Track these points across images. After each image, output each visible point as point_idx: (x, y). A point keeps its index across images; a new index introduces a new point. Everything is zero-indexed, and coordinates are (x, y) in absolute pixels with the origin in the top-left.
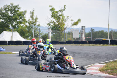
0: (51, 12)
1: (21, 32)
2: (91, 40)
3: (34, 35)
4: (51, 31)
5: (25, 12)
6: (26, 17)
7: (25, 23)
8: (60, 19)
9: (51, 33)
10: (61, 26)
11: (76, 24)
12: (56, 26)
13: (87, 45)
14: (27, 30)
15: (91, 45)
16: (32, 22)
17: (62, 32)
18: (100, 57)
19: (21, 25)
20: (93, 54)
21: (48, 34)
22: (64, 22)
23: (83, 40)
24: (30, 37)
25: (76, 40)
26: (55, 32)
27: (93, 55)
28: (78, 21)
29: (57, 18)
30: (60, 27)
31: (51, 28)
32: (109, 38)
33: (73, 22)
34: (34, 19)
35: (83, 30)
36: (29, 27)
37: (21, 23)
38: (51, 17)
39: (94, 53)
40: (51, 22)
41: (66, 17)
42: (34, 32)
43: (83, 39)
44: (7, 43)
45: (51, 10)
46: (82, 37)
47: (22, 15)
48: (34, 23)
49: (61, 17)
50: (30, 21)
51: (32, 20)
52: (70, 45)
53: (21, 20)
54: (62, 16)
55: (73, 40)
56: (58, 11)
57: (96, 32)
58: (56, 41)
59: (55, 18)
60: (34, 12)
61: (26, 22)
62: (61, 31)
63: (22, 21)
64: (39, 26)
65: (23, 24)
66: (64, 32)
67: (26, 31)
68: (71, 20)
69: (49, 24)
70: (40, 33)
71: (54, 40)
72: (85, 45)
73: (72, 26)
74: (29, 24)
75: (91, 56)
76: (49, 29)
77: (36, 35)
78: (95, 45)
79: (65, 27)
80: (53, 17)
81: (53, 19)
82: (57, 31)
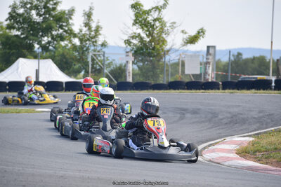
0: (134, 13)
1: (61, 60)
2: (229, 80)
3: (93, 68)
4: (131, 58)
5: (72, 12)
6: (73, 24)
7: (72, 39)
8: (154, 29)
9: (133, 63)
10: (158, 47)
11: (193, 40)
12: (145, 45)
13: (217, 91)
14: (75, 56)
15: (226, 91)
16: (88, 37)
17: (159, 61)
18: (244, 121)
19: (63, 43)
20: (230, 113)
21: (125, 66)
22: (164, 36)
23: (210, 80)
24: (83, 73)
25: (193, 80)
26: (142, 61)
27: (229, 115)
28: (199, 33)
29: (147, 27)
30: (154, 49)
31: (133, 52)
32: (273, 75)
33: (186, 36)
34: (93, 29)
35: (210, 54)
36: (82, 47)
37: (62, 39)
38: (134, 24)
40: (133, 37)
41: (168, 25)
42: (93, 60)
43: (210, 78)
45: (134, 6)
46: (206, 73)
47: (63, 20)
48: (92, 39)
49: (157, 24)
50: (84, 35)
51: (88, 33)
52: (177, 91)
53: (61, 31)
54: (160, 22)
55: (187, 80)
56: (150, 10)
57: (247, 61)
58: (144, 81)
59: (142, 28)
60: (93, 12)
61: (75, 36)
62: (158, 59)
63: (65, 33)
64: (104, 45)
65: (66, 42)
66: (163, 60)
67: (73, 59)
68: (183, 31)
69: (128, 40)
70: (107, 62)
71: (141, 79)
72: (213, 91)
73: (184, 45)
74: (81, 41)
75: (222, 119)
76: (127, 52)
77: (98, 68)
78: (237, 91)
79: (167, 47)
80: (137, 25)
81: (138, 30)
82: (148, 58)
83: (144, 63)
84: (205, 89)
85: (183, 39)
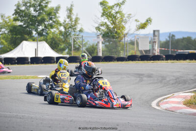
0: (102, 8)
1: (52, 42)
2: (170, 54)
3: (74, 47)
4: (101, 39)
5: (58, 9)
6: (59, 17)
7: (59, 27)
8: (116, 19)
9: (102, 43)
10: (119, 31)
11: (143, 26)
12: (110, 30)
13: (162, 61)
14: (61, 39)
15: (169, 61)
16: (70, 25)
17: (120, 41)
18: (185, 82)
19: (52, 30)
20: (174, 76)
21: (97, 45)
22: (123, 24)
23: (156, 54)
24: (67, 50)
25: (144, 54)
26: (108, 41)
27: (173, 78)
28: (147, 21)
29: (111, 17)
30: (116, 33)
31: (102, 35)
33: (138, 24)
34: (73, 20)
35: (156, 36)
36: (66, 33)
37: (51, 26)
38: (102, 16)
39: (175, 74)
40: (102, 25)
41: (126, 16)
42: (74, 41)
43: (156, 52)
44: (29, 60)
45: (101, 4)
46: (153, 49)
47: (53, 14)
48: (73, 27)
49: (118, 15)
50: (67, 24)
51: (70, 22)
52: (134, 62)
53: (51, 22)
54: (120, 14)
55: (139, 54)
56: (113, 6)
57: (178, 40)
58: (110, 55)
59: (108, 18)
60: (73, 8)
61: (61, 25)
62: (119, 39)
63: (53, 23)
65: (55, 29)
66: (123, 40)
67: (60, 41)
68: (136, 20)
69: (98, 27)
70: (84, 43)
71: (108, 54)
72: (160, 61)
73: (137, 30)
74: (65, 28)
75: (169, 81)
76: (98, 36)
77: (77, 46)
78: (176, 61)
79: (125, 32)
80: (104, 16)
81: (105, 20)
82: (113, 40)
83: (109, 43)
84: (154, 60)
85: (137, 25)
